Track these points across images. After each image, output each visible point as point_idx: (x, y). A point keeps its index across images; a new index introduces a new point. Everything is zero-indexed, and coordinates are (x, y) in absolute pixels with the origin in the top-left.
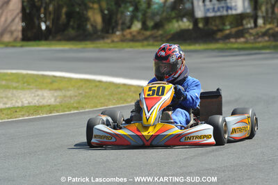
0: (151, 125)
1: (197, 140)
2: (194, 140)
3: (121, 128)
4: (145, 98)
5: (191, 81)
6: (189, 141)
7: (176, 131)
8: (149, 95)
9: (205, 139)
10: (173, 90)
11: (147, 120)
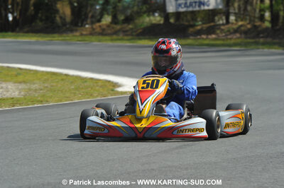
0: (144, 118)
1: (190, 133)
2: (187, 133)
3: (114, 120)
4: (139, 91)
5: (187, 75)
6: (181, 133)
7: (169, 123)
8: (143, 88)
9: (198, 132)
10: (167, 83)
11: (141, 112)
